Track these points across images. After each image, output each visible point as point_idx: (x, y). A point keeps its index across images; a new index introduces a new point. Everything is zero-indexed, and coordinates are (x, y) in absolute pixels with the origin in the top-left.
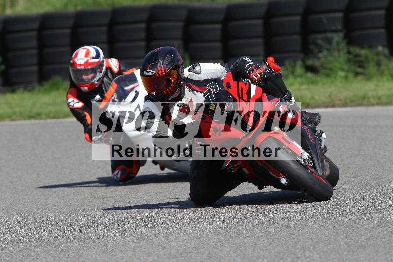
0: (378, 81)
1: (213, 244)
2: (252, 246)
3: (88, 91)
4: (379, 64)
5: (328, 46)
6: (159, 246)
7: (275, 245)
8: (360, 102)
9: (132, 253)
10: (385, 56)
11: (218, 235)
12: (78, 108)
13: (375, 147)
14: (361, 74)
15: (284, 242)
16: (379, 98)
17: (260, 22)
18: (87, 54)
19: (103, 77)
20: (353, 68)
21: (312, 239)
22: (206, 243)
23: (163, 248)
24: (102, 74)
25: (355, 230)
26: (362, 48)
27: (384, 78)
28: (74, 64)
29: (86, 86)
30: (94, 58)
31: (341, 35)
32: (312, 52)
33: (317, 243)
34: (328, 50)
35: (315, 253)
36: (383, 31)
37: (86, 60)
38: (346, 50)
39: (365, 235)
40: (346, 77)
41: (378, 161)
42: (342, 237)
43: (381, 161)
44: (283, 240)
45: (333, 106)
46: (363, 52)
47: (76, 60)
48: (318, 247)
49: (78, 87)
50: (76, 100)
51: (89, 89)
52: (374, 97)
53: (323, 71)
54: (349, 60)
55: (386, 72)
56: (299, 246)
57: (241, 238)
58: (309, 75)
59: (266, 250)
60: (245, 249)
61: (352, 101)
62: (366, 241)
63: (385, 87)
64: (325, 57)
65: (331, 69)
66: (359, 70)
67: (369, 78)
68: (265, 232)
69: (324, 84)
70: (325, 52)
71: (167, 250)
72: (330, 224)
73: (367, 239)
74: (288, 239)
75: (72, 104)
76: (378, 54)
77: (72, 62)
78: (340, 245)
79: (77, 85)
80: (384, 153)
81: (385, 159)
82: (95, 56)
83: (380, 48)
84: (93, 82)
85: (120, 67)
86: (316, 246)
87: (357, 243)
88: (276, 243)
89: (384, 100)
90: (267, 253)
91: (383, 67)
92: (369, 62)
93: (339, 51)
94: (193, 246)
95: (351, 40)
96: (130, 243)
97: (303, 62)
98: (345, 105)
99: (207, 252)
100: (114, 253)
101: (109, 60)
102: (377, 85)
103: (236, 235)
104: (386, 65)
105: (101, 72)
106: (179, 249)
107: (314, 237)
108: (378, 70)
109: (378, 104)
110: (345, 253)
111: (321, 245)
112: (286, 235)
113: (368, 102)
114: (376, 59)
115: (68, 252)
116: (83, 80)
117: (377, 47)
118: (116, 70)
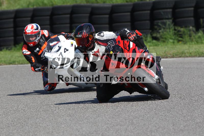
0: (190, 44)
1: (104, 129)
2: (125, 130)
3: (33, 46)
4: (190, 36)
5: (164, 26)
6: (76, 130)
7: (136, 129)
8: (180, 55)
9: (63, 134)
10: (194, 31)
11: (107, 124)
12: (28, 55)
13: (188, 79)
14: (181, 41)
15: (141, 128)
16: (191, 53)
17: (129, 14)
18: (32, 28)
19: (40, 39)
20: (177, 38)
21: (156, 127)
22: (101, 128)
23: (79, 131)
24: (39, 37)
25: (178, 122)
26: (182, 27)
27: (193, 43)
28: (26, 33)
29: (31, 44)
30: (35, 30)
31: (171, 21)
32: (156, 29)
33: (158, 128)
34: (164, 28)
35: (157, 134)
36: (192, 19)
37: (31, 30)
38: (173, 28)
39: (183, 124)
40: (173, 42)
41: (190, 86)
42: (171, 125)
43: (192, 86)
44: (141, 127)
45: (167, 58)
46: (182, 29)
47: (26, 31)
48: (159, 130)
49: (28, 44)
50: (27, 51)
51: (33, 45)
52: (188, 53)
53: (161, 39)
54: (175, 34)
55: (194, 40)
56: (148, 130)
57: (119, 126)
58: (154, 41)
59: (132, 132)
60: (121, 132)
61: (176, 55)
62: (183, 127)
63: (194, 47)
64: (163, 32)
65: (166, 39)
66: (180, 39)
67: (185, 43)
68: (131, 123)
69: (162, 46)
70: (162, 30)
71: (81, 132)
72: (165, 119)
73: (184, 126)
74: (143, 126)
75: (25, 53)
76: (190, 30)
77: (24, 31)
78: (170, 129)
79: (27, 43)
80: (193, 82)
81: (194, 84)
82: (36, 28)
83: (191, 28)
84: (35, 42)
85: (49, 34)
86: (158, 130)
87: (179, 128)
88: (137, 129)
89: (193, 54)
90: (133, 134)
91: (192, 37)
92: (185, 35)
93: (170, 29)
94: (94, 130)
95: (176, 23)
96: (61, 129)
97: (151, 35)
98: (173, 57)
99: (101, 133)
100: (53, 134)
101: (43, 31)
102: (189, 47)
103: (116, 124)
104: (194, 36)
105: (39, 36)
106: (87, 131)
107: (157, 125)
108: (190, 39)
109: (190, 56)
110: (173, 133)
111: (160, 129)
112: (142, 124)
113: (185, 55)
114: (189, 33)
115: (29, 133)
116: (30, 40)
117: (189, 27)
118: (47, 36)
